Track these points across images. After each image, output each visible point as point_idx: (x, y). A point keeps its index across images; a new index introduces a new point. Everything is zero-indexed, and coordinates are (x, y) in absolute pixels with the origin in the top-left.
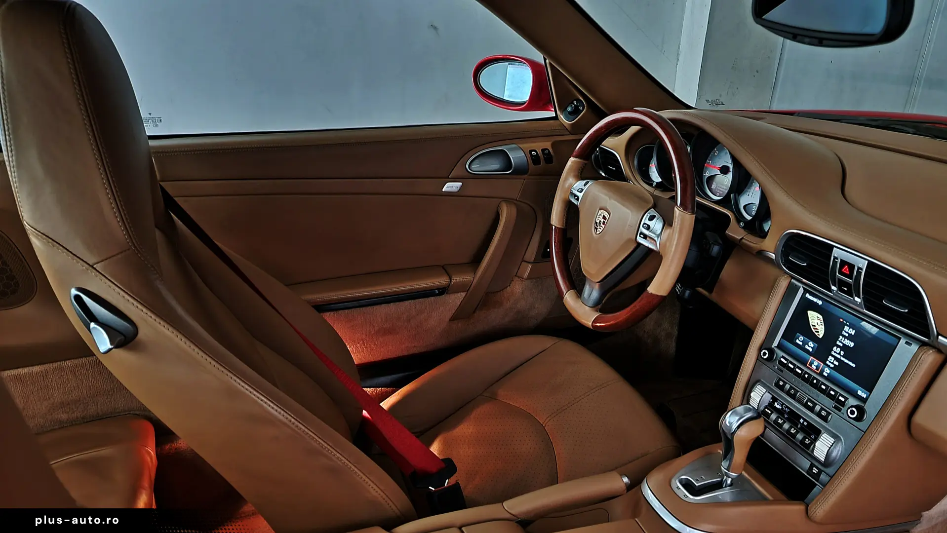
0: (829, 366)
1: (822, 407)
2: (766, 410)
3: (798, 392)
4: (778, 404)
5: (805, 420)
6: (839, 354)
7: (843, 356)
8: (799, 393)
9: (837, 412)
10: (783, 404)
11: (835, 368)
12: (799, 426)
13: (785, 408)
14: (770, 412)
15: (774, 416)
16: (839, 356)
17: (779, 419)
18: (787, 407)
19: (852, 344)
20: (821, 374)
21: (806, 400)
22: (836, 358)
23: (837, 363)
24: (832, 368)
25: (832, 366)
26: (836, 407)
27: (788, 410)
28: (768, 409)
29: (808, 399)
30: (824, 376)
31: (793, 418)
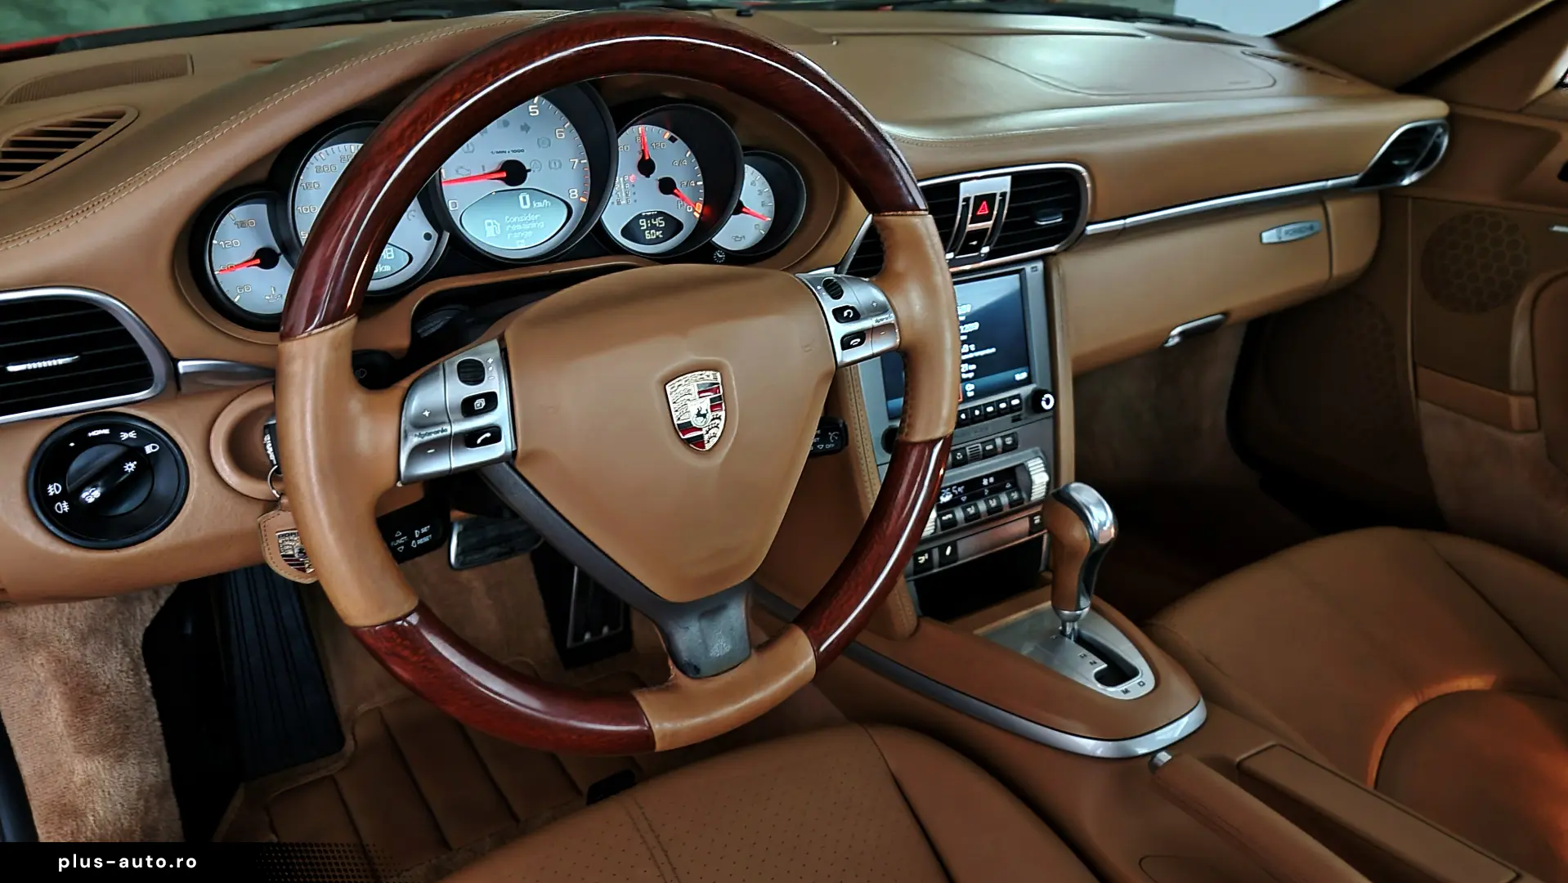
0: (968, 380)
1: (1001, 437)
2: (944, 518)
3: (964, 448)
4: (944, 496)
5: (988, 476)
6: (970, 351)
7: (976, 351)
8: (967, 448)
9: (1019, 423)
10: (951, 487)
11: (978, 374)
12: (986, 492)
13: (956, 489)
14: (950, 516)
15: (959, 514)
16: (971, 355)
17: (969, 510)
18: (959, 485)
19: (975, 326)
20: (966, 399)
21: (980, 448)
22: (969, 362)
23: (973, 367)
24: (973, 378)
25: (971, 375)
26: (1015, 420)
27: (963, 487)
28: (945, 515)
29: (981, 443)
30: (972, 397)
31: (973, 489)
